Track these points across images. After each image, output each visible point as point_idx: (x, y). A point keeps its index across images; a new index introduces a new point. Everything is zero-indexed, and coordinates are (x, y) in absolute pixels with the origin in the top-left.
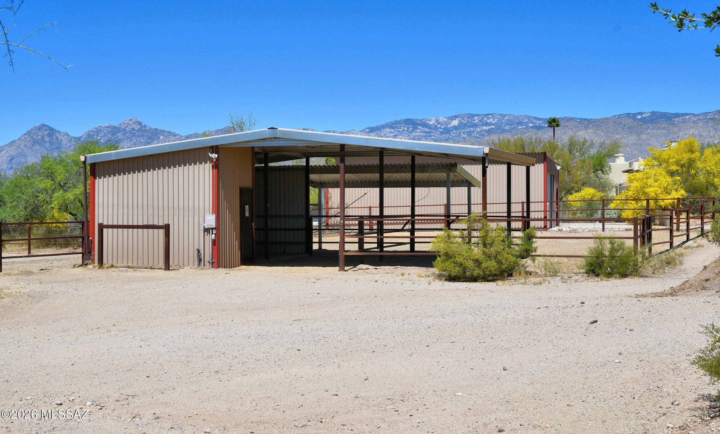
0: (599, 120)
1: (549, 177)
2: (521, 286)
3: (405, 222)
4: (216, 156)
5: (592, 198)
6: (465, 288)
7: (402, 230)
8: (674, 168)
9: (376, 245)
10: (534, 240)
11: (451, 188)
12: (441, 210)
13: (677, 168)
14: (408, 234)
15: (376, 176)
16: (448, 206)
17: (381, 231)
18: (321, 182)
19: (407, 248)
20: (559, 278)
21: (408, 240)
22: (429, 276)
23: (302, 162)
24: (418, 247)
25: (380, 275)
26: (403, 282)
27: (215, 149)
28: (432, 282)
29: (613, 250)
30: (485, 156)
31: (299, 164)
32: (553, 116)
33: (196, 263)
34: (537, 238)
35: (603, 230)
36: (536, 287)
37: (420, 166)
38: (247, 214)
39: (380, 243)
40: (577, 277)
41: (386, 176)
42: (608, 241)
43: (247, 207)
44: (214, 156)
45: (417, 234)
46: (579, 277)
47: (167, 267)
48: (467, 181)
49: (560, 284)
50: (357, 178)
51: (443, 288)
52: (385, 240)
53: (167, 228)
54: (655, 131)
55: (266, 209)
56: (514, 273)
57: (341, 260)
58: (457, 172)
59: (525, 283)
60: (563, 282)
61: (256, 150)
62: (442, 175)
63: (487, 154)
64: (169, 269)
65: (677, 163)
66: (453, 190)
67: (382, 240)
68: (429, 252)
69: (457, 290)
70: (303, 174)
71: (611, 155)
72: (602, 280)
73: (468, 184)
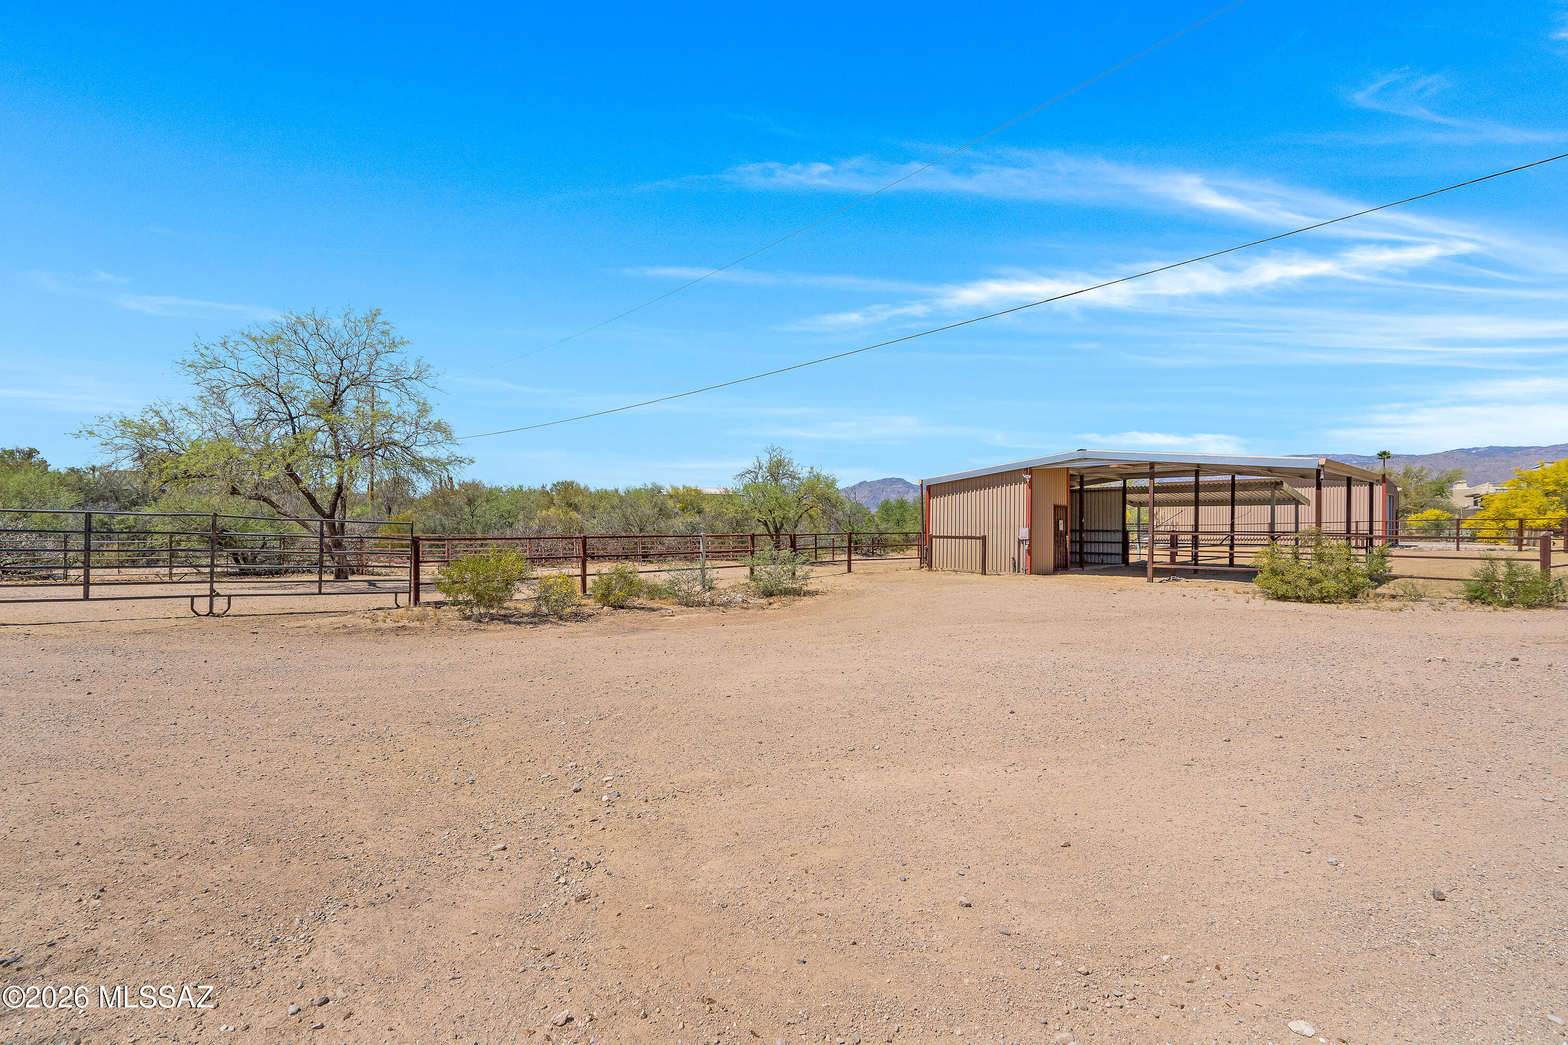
0: (1427, 455)
1: (1388, 497)
2: (1371, 611)
3: (1221, 537)
4: (1030, 476)
5: (1437, 518)
6: (1293, 609)
7: (1221, 545)
8: (1551, 488)
9: (1190, 559)
10: (1389, 559)
11: (1276, 506)
12: (1266, 528)
13: (1555, 488)
14: (1227, 549)
15: (1191, 496)
16: (1272, 524)
17: (1195, 543)
18: (1140, 502)
19: (1227, 561)
20: (1427, 604)
21: (1228, 555)
22: (1248, 593)
23: (1119, 484)
24: (1237, 561)
25: (1191, 589)
26: (1215, 597)
27: (1029, 470)
28: (1251, 601)
29: (1511, 574)
30: (1320, 468)
31: (1112, 486)
32: (1383, 450)
33: (1012, 569)
34: (1392, 556)
35: (1458, 549)
36: (1395, 614)
37: (1241, 485)
38: (1061, 528)
39: (1195, 557)
40: (1453, 604)
41: (1202, 495)
42: (1503, 562)
43: (1061, 522)
44: (1028, 477)
45: (1236, 549)
46: (1455, 603)
47: (984, 573)
48: (1294, 499)
49: (1429, 611)
50: (1174, 498)
51: (1265, 608)
52: (1200, 554)
53: (984, 539)
54: (1493, 464)
55: (1081, 524)
56: (1360, 595)
57: (1150, 572)
58: (1283, 490)
59: (1378, 608)
60: (1435, 610)
61: (1071, 472)
62: (1267, 493)
63: (1323, 466)
64: (985, 574)
65: (1557, 483)
66: (1278, 508)
67: (1196, 554)
68: (1248, 567)
69: (1282, 611)
70: (1121, 494)
71: (1451, 481)
72: (1495, 610)
73: (1297, 502)
